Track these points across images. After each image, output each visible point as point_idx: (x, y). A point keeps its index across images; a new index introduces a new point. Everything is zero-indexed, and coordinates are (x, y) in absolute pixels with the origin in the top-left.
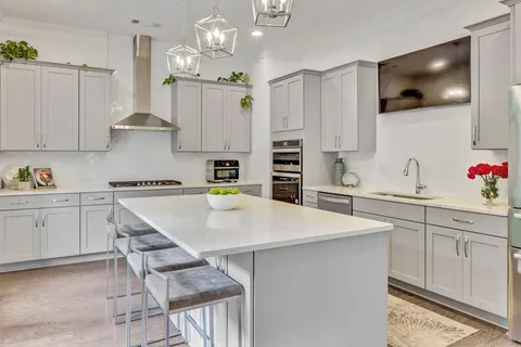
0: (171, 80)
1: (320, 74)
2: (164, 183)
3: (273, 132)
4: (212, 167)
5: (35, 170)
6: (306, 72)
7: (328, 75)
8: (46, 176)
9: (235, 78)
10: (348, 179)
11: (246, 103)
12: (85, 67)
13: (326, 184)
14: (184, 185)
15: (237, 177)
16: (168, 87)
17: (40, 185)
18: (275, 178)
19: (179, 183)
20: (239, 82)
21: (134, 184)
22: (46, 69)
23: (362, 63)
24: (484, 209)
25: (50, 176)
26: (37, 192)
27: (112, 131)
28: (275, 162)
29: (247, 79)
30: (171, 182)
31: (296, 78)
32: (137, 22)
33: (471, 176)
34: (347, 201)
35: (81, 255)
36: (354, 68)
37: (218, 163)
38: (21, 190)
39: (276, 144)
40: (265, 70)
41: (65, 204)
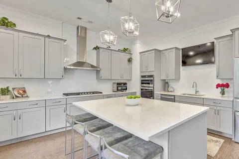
0: (97, 48)
1: (160, 51)
2: (93, 93)
3: (141, 72)
4: (116, 85)
5: (14, 89)
6: (155, 50)
7: (164, 52)
8: (21, 92)
9: (125, 50)
10: (170, 89)
11: (130, 60)
12: (49, 36)
13: (161, 91)
14: (104, 94)
15: (126, 89)
16: (95, 51)
17: (17, 97)
18: (142, 89)
19: (101, 93)
20: (127, 52)
21: (78, 94)
22: (22, 34)
23: (176, 48)
24: (220, 98)
25: (25, 92)
26: (15, 101)
27: (65, 69)
28: (142, 83)
29: (130, 51)
30: (96, 93)
31: (152, 52)
32: (80, 19)
33: (217, 88)
34: (173, 97)
35: (46, 132)
36: (174, 50)
37: (119, 84)
38: (2, 100)
39: (142, 77)
40: (138, 48)
41: (35, 106)
